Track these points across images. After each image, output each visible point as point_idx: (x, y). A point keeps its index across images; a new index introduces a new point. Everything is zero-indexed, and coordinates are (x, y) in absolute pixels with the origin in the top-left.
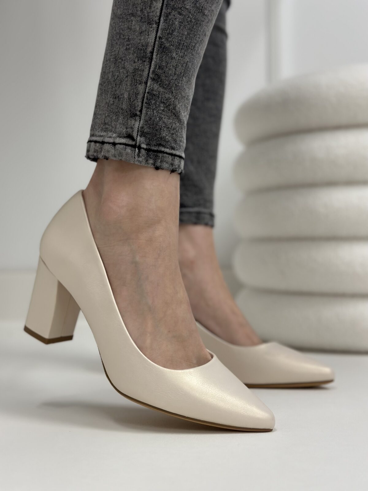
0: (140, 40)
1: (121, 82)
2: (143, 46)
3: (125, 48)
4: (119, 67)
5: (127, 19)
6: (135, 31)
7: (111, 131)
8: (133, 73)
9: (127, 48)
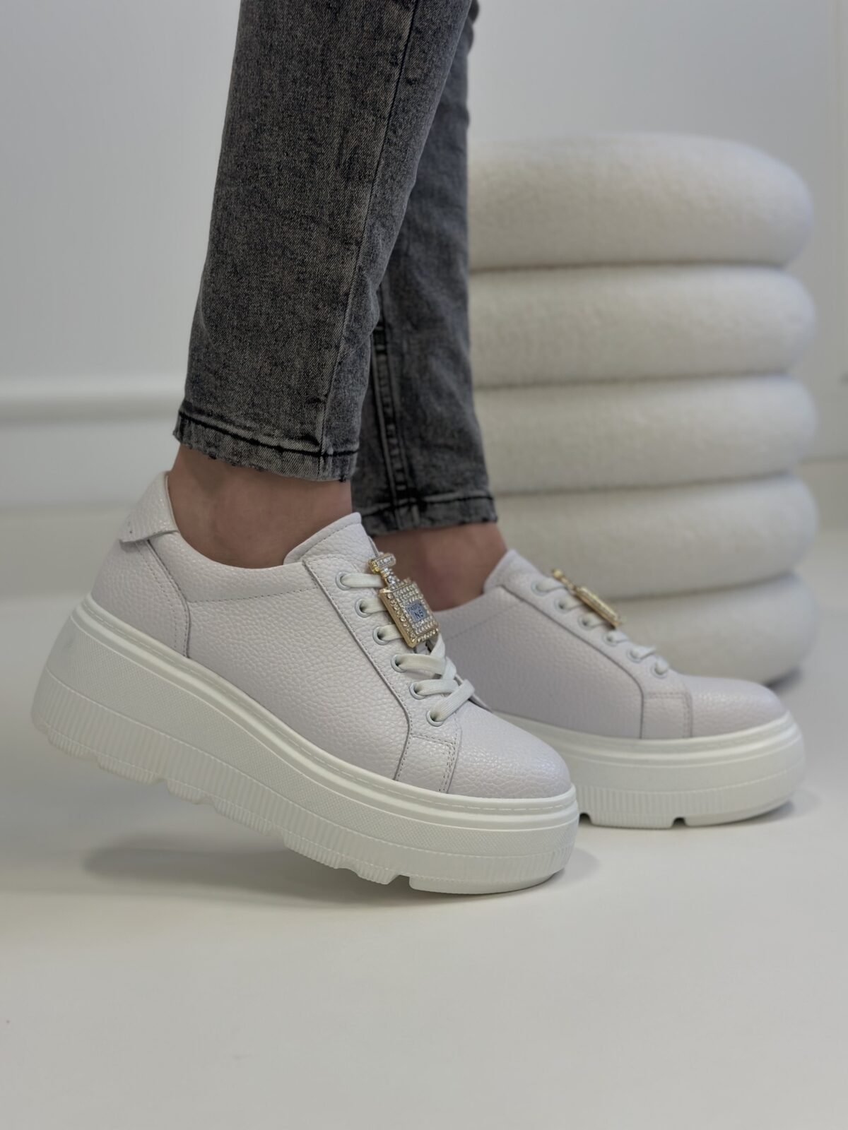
0: (328, 269)
1: (288, 337)
2: (333, 281)
3: (295, 277)
4: (283, 310)
5: (301, 224)
6: (317, 250)
7: (269, 423)
8: (314, 327)
9: (299, 278)
